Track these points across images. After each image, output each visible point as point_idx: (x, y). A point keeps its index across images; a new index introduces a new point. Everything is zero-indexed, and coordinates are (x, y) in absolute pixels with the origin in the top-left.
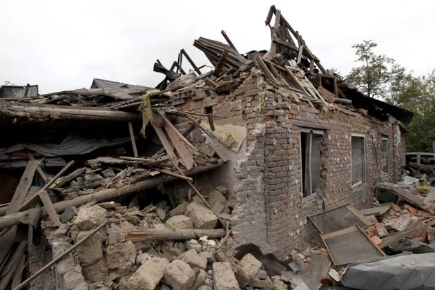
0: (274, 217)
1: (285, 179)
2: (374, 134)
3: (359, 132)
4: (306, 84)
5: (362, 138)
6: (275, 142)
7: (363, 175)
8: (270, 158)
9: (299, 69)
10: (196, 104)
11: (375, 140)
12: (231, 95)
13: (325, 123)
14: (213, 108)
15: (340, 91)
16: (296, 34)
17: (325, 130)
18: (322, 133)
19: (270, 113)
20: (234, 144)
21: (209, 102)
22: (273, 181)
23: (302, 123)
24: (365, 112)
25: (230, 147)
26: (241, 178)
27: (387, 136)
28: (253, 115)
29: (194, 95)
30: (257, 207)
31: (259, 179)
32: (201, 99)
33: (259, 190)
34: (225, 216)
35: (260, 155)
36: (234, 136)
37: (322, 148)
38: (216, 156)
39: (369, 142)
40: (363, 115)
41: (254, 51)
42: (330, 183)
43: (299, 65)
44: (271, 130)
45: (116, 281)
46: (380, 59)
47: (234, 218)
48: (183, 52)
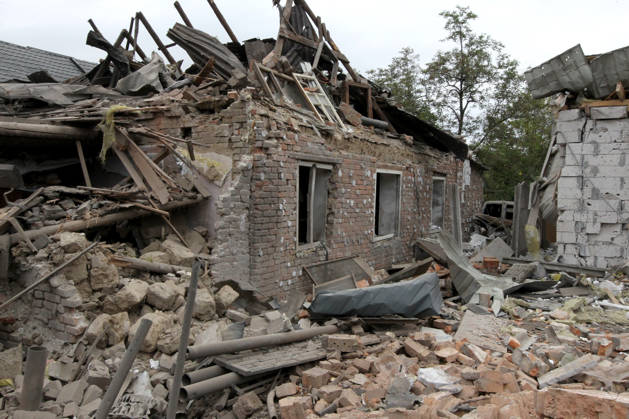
0: (259, 260)
1: (274, 219)
2: (419, 170)
3: (392, 168)
4: (322, 100)
5: (398, 176)
6: (263, 176)
7: (396, 228)
8: (257, 193)
9: (314, 77)
10: (169, 121)
11: (420, 179)
12: (216, 115)
13: (334, 156)
14: (193, 130)
15: (377, 107)
16: (317, 21)
17: (334, 164)
18: (330, 167)
19: (259, 144)
20: (217, 176)
21: (188, 121)
22: (259, 220)
23: (301, 155)
24: (409, 139)
25: (213, 181)
26: (223, 215)
27: (444, 175)
28: (240, 144)
29: (168, 110)
30: (240, 247)
31: (243, 216)
32: (177, 117)
33: (243, 229)
34: (203, 256)
35: (245, 191)
36: (217, 168)
37: (330, 187)
38: (195, 190)
39: (410, 182)
40: (406, 143)
41: (255, 40)
42: (339, 231)
44: (259, 164)
45: (101, 299)
46: (481, 41)
47: (214, 257)
48: (140, 16)
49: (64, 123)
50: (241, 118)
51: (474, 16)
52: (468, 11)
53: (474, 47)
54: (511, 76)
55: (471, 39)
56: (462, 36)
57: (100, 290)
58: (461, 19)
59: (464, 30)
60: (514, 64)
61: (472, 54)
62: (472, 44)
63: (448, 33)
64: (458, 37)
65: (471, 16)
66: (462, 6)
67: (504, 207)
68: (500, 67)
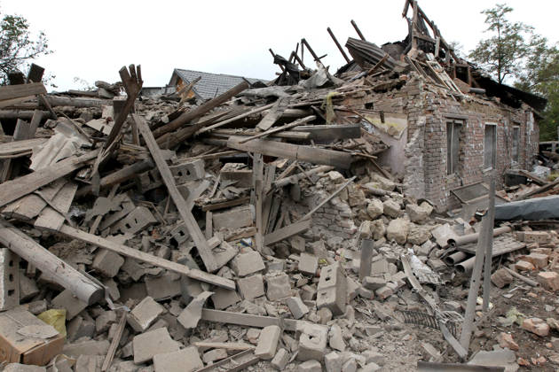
0: (431, 185)
1: (438, 158)
2: (506, 121)
3: (491, 121)
4: (445, 77)
5: (494, 126)
6: (432, 130)
7: (493, 162)
8: (429, 141)
9: (437, 62)
10: (356, 100)
11: (507, 128)
12: (389, 93)
13: (464, 114)
14: (374, 105)
15: (473, 80)
16: (431, 25)
17: (464, 120)
18: (461, 122)
19: (429, 108)
20: (396, 133)
21: (369, 98)
22: (430, 159)
23: (448, 115)
24: (498, 100)
25: (392, 136)
26: (409, 157)
27: (519, 124)
28: (415, 110)
29: (355, 94)
30: (420, 177)
31: (421, 157)
32: (362, 97)
33: (421, 165)
34: (398, 184)
35: (422, 140)
36: (395, 127)
37: (461, 136)
38: (381, 142)
39: (501, 130)
40: (496, 103)
41: (388, 43)
42: (467, 166)
43: (437, 59)
44: (430, 121)
45: (358, 211)
46: (516, 28)
47: (406, 184)
48: (304, 41)
49: (295, 108)
50: (415, 92)
51: (510, 10)
52: (504, 7)
53: (509, 33)
54: (540, 50)
55: (507, 27)
56: (499, 26)
57: (355, 206)
58: (498, 14)
59: (501, 22)
60: (544, 40)
61: (509, 38)
62: (508, 30)
63: (489, 26)
64: (496, 27)
65: (507, 10)
66: (500, 4)
67: (554, 145)
68: (532, 44)
